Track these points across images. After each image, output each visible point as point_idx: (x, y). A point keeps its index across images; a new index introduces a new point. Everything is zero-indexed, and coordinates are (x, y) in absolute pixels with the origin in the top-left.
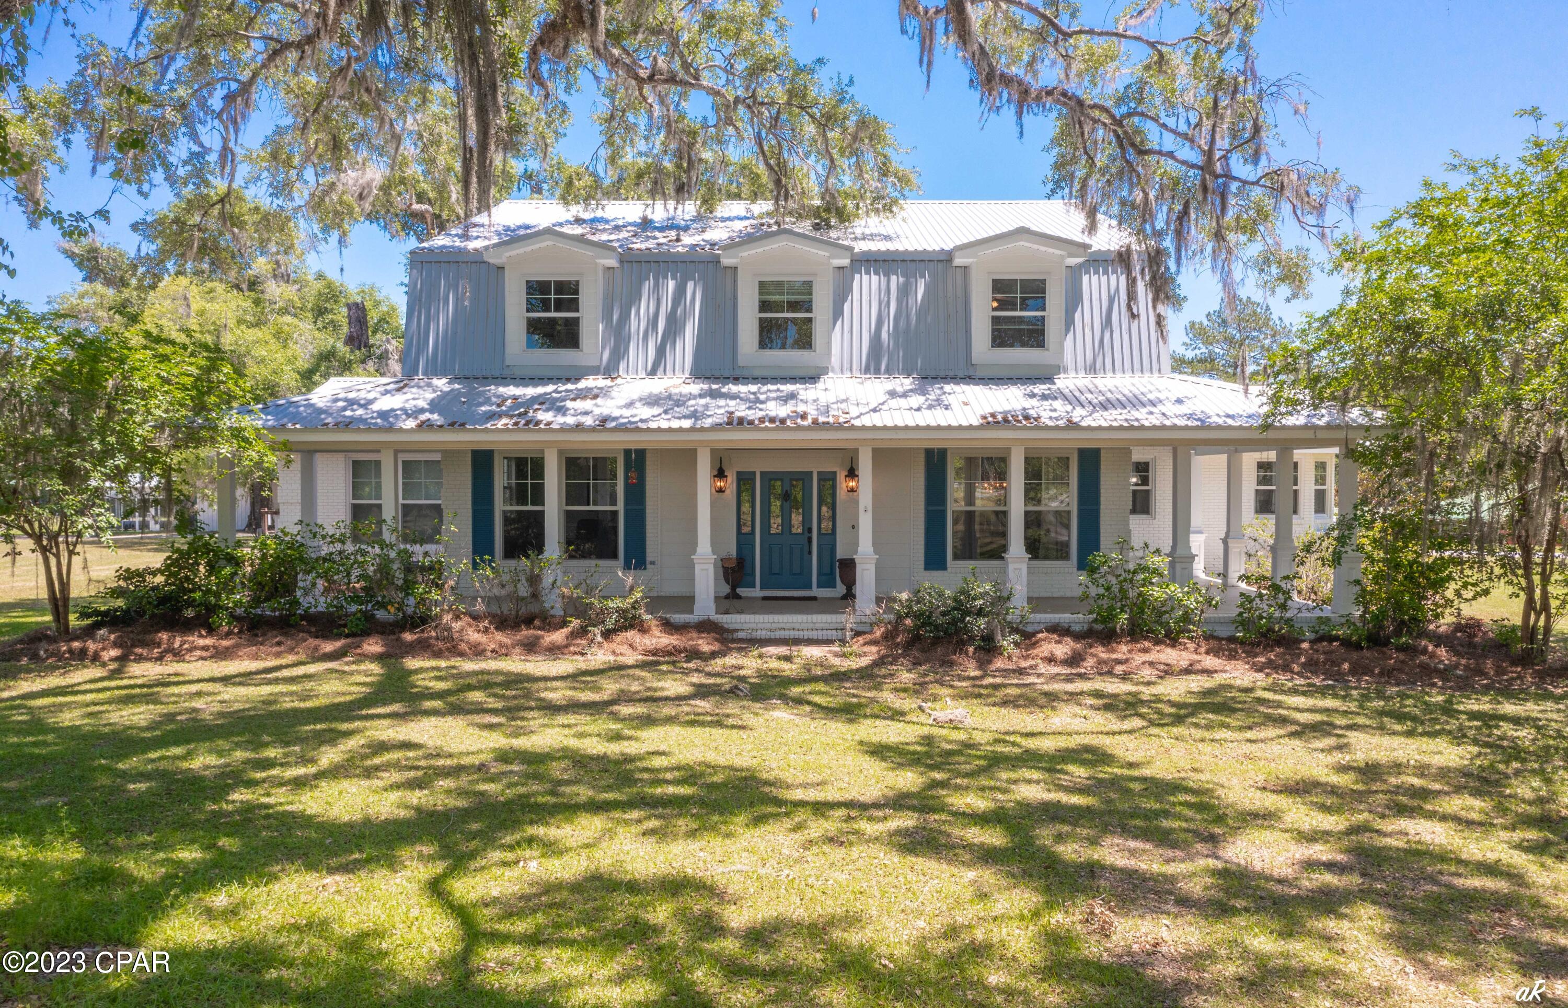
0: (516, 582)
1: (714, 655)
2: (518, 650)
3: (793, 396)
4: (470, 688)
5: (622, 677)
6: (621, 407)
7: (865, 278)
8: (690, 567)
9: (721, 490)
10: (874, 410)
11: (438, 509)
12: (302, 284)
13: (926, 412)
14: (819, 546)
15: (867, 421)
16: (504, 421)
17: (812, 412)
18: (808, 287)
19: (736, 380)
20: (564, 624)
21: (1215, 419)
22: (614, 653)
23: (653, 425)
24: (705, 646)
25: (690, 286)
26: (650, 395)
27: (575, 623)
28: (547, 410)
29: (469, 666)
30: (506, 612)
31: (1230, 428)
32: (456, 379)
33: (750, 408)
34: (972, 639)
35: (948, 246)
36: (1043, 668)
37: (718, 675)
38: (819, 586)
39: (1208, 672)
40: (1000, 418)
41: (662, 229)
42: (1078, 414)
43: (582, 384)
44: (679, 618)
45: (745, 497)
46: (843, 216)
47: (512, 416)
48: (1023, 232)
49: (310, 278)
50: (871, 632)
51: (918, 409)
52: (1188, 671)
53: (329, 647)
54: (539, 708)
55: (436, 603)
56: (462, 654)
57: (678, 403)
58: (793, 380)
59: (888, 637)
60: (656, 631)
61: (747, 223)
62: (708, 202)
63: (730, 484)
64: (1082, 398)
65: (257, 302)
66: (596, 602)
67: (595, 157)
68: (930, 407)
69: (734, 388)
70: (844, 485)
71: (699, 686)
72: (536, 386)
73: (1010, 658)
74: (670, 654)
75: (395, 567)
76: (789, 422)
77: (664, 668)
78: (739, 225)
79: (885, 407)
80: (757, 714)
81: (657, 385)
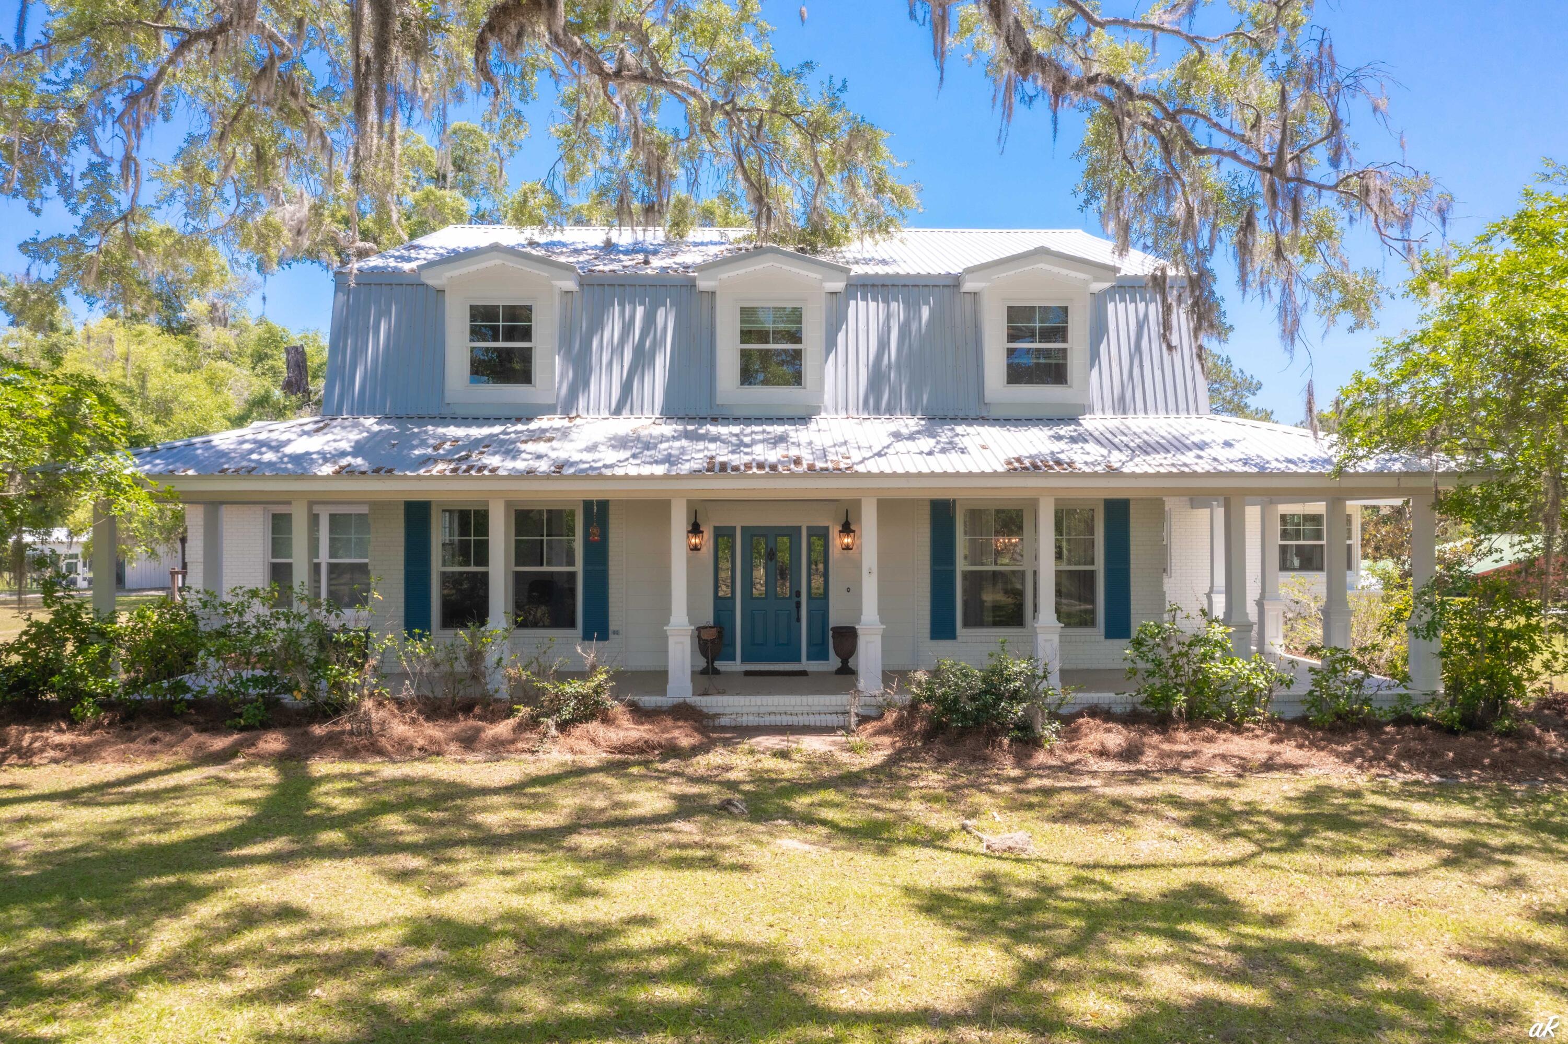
0: (452, 660)
1: (695, 751)
2: (453, 747)
3: (782, 439)
4: (386, 808)
5: (583, 785)
6: (581, 451)
7: (862, 304)
8: (663, 638)
9: (696, 548)
10: (879, 454)
11: (363, 569)
12: (242, 329)
13: (941, 457)
14: (809, 612)
15: (873, 466)
16: (441, 466)
17: (807, 458)
18: (796, 315)
19: (714, 420)
20: (510, 713)
21: (1274, 464)
22: (572, 750)
23: (619, 472)
24: (684, 738)
25: (661, 313)
26: (614, 438)
27: (524, 711)
28: (494, 454)
29: (389, 771)
30: (440, 695)
31: (1296, 475)
32: (386, 418)
33: (733, 452)
34: (1005, 730)
35: (956, 270)
36: (1095, 764)
37: (701, 780)
38: (809, 658)
39: (1294, 768)
40: (1027, 463)
41: (627, 252)
42: (1116, 459)
43: (534, 425)
44: (649, 701)
45: (724, 554)
46: (832, 240)
47: (450, 461)
48: (1042, 252)
49: (251, 323)
50: (880, 717)
51: (930, 453)
52: (1269, 766)
53: (219, 743)
54: (474, 842)
55: (355, 688)
56: (380, 752)
57: (647, 446)
58: (780, 420)
59: (901, 725)
60: (625, 720)
61: (723, 248)
62: (679, 224)
63: (706, 540)
64: (1116, 441)
65: (190, 346)
66: (550, 687)
67: (552, 173)
68: (943, 451)
69: (713, 429)
70: (838, 542)
71: (681, 799)
72: (480, 426)
73: (1051, 752)
74: (641, 751)
75: (306, 641)
76: (780, 468)
77: (635, 770)
78: (713, 250)
79: (891, 451)
80: (759, 843)
81: (624, 425)
